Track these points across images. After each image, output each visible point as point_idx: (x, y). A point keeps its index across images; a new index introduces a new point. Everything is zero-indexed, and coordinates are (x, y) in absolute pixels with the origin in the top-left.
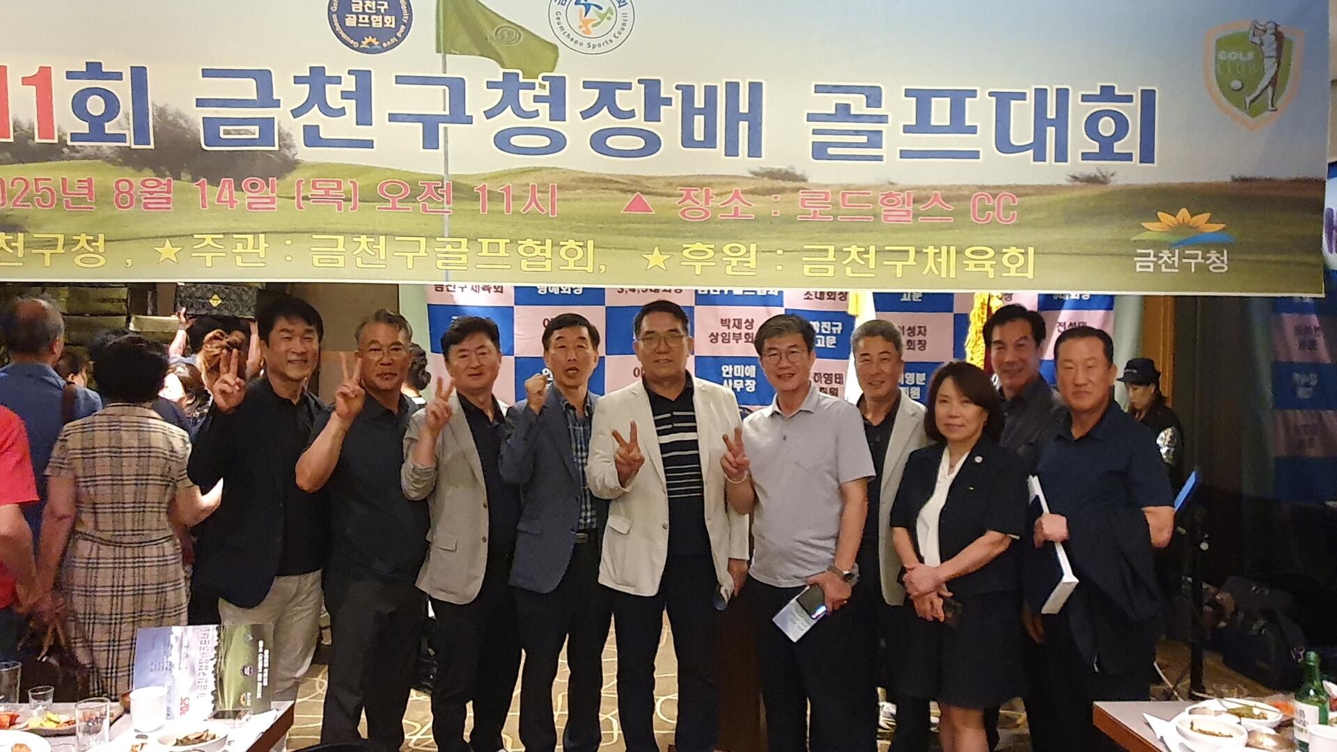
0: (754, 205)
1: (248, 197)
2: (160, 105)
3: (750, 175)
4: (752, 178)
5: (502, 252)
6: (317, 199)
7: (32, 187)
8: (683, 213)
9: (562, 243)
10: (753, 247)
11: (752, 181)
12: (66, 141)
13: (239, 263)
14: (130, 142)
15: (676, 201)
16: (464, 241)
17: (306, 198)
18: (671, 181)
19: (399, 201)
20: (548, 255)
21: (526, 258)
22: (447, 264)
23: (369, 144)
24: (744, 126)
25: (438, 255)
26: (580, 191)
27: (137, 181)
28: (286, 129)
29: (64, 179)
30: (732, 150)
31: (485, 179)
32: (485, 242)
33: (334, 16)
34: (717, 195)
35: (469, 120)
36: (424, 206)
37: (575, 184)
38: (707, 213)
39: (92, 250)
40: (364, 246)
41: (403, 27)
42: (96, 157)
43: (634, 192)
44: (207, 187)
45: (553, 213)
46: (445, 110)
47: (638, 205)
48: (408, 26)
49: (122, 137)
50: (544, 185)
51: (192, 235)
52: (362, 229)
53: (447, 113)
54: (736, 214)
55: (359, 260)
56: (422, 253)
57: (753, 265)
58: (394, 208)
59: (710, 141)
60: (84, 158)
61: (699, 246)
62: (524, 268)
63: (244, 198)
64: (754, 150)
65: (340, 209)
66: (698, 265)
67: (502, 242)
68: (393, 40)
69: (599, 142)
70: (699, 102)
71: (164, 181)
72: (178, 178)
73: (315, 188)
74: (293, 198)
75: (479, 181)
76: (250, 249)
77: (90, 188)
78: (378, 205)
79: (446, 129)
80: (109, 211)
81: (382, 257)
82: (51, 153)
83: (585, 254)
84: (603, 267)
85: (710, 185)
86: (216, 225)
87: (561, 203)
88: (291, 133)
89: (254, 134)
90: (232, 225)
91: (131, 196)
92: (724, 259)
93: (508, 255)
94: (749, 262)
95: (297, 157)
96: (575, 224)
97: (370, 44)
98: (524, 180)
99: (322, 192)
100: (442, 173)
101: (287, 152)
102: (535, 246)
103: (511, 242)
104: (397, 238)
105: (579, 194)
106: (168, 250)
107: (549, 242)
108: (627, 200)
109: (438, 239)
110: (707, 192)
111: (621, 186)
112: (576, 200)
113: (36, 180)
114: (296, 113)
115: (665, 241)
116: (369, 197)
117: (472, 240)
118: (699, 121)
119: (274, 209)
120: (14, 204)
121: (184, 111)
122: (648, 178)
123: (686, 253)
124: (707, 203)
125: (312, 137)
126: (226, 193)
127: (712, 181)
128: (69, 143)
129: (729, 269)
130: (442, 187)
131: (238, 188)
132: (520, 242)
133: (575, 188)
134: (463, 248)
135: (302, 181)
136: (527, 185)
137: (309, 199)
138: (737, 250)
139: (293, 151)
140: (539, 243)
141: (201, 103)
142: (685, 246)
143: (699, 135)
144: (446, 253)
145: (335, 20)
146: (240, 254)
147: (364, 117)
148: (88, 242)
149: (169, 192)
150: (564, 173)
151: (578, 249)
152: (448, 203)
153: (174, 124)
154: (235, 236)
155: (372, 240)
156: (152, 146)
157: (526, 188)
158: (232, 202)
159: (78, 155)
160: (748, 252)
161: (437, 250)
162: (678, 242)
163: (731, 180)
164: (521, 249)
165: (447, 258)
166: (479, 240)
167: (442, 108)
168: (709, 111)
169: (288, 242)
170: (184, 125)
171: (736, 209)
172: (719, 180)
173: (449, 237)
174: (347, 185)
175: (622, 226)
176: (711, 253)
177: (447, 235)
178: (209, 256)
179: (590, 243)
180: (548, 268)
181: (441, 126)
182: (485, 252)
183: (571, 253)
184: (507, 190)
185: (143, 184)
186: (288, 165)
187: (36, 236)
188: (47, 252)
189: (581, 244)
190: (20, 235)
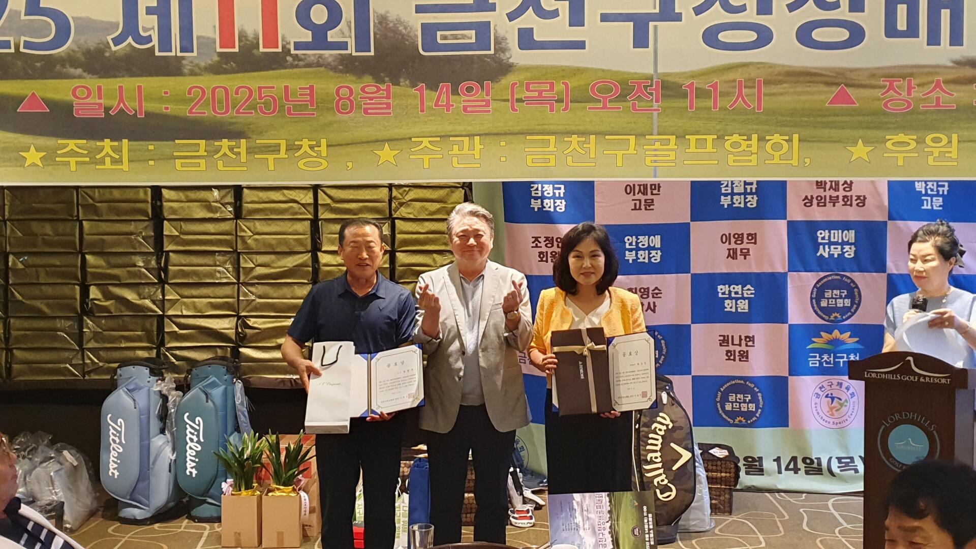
0: (955, 94)
1: (464, 101)
2: (381, 11)
3: (951, 64)
4: (953, 68)
5: (709, 147)
6: (530, 101)
7: (256, 95)
8: (886, 105)
9: (767, 138)
10: (955, 137)
11: (954, 71)
12: (289, 50)
13: (456, 165)
14: (351, 50)
15: (878, 93)
16: (673, 138)
17: (520, 100)
18: (875, 72)
19: (610, 101)
20: (754, 149)
21: (732, 153)
22: (655, 161)
23: (580, 45)
24: (946, 14)
25: (647, 153)
26: (785, 85)
27: (356, 87)
28: (501, 33)
29: (286, 88)
30: (934, 39)
31: (693, 77)
32: (693, 138)
34: (919, 85)
35: (678, 18)
36: (634, 105)
37: (780, 78)
38: (909, 104)
39: (315, 155)
40: (575, 145)
42: (319, 65)
43: (838, 84)
44: (427, 93)
45: (759, 108)
46: (655, 8)
47: (842, 98)
49: (344, 45)
50: (753, 80)
51: (410, 139)
52: (573, 128)
53: (657, 11)
54: (938, 104)
55: (570, 159)
56: (631, 151)
57: (954, 155)
58: (605, 107)
59: (912, 31)
60: (309, 65)
61: (901, 137)
62: (731, 163)
63: (458, 102)
64: (956, 38)
65: (552, 110)
66: (901, 156)
67: (710, 138)
69: (804, 35)
71: (383, 87)
72: (397, 83)
73: (528, 90)
74: (507, 100)
75: (687, 78)
76: (466, 151)
77: (311, 95)
78: (589, 105)
79: (656, 27)
80: (329, 118)
81: (592, 156)
82: (276, 62)
83: (791, 148)
84: (807, 161)
85: (911, 75)
86: (432, 128)
87: (767, 98)
88: (507, 36)
89: (471, 38)
90: (448, 128)
91: (351, 102)
92: (926, 150)
93: (715, 150)
94: (950, 152)
95: (511, 61)
96: (780, 118)
98: (731, 76)
99: (536, 94)
100: (651, 71)
101: (502, 56)
102: (742, 142)
103: (718, 138)
104: (607, 137)
105: (785, 88)
106: (386, 153)
107: (755, 137)
108: (832, 92)
109: (647, 137)
110: (910, 82)
111: (825, 79)
112: (781, 94)
113: (260, 88)
114: (512, 16)
115: (870, 133)
116: (581, 98)
117: (680, 136)
118: (902, 10)
119: (489, 111)
120: (238, 112)
121: (405, 18)
122: (851, 70)
123: (889, 144)
124: (909, 93)
125: (526, 40)
126: (444, 97)
127: (915, 71)
128: (293, 52)
129: (930, 158)
130: (651, 86)
131: (455, 92)
132: (726, 138)
133: (780, 82)
134: (672, 145)
135: (516, 84)
136: (734, 81)
137: (523, 101)
138: (936, 140)
139: (508, 54)
140: (745, 138)
141: (420, 9)
142: (887, 137)
143: (902, 25)
144: (655, 150)
146: (456, 155)
147: (577, 18)
148: (311, 147)
149: (388, 97)
150: (770, 67)
151: (784, 143)
152: (657, 101)
153: (395, 31)
154: (451, 139)
155: (584, 139)
156: (372, 53)
157: (733, 84)
158: (448, 106)
159: (301, 63)
160: (950, 142)
161: (645, 147)
162: (879, 134)
163: (934, 70)
164: (727, 144)
165: (656, 156)
166: (687, 137)
169: (503, 144)
170: (404, 31)
171: (938, 99)
172: (921, 70)
173: (659, 134)
174: (559, 87)
175: (826, 119)
176: (913, 144)
177: (655, 132)
178: (426, 158)
179: (796, 137)
180: (754, 163)
181: (651, 24)
182: (693, 149)
183: (777, 147)
184: (715, 86)
185: (363, 90)
186: (501, 69)
187: (258, 141)
188: (271, 157)
189: (787, 138)
190: (243, 141)
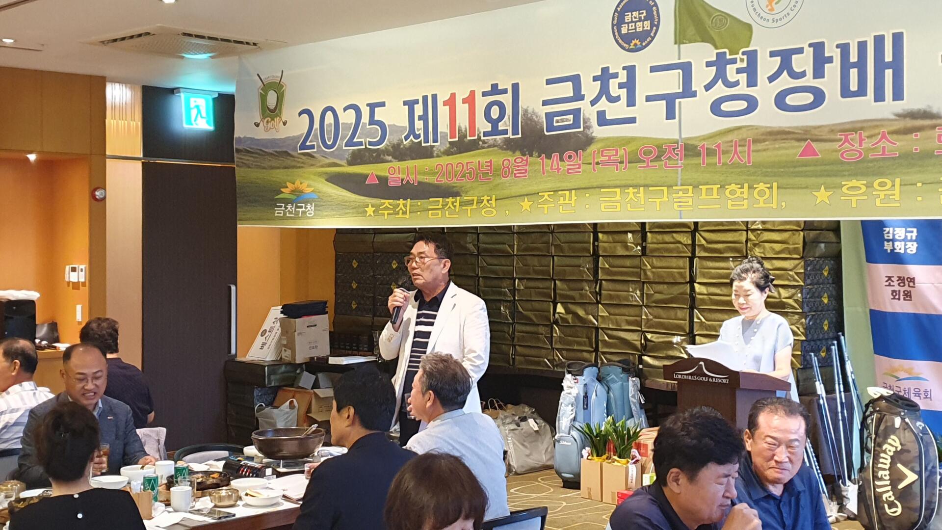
0: (898, 143)
1: (568, 165)
2: (525, 107)
3: (893, 117)
4: (896, 120)
5: (715, 196)
6: (604, 163)
7: (465, 167)
8: (842, 155)
9: (755, 186)
10: (898, 181)
11: (896, 122)
12: (480, 137)
13: (561, 211)
14: (510, 135)
15: (836, 145)
16: (690, 188)
17: (598, 163)
18: (833, 128)
19: (651, 161)
20: (745, 196)
21: (731, 199)
22: (680, 206)
23: (633, 120)
24: (889, 73)
25: (675, 200)
26: (767, 143)
27: (512, 159)
28: (587, 115)
29: (479, 161)
30: (879, 96)
31: (704, 139)
32: (704, 188)
33: (615, 28)
34: (868, 137)
35: (694, 94)
36: (666, 163)
37: (764, 137)
38: (861, 154)
39: (489, 206)
40: (631, 195)
41: (655, 28)
42: (494, 146)
43: (806, 140)
44: (545, 160)
45: (749, 163)
46: (679, 88)
47: (806, 152)
48: (658, 26)
49: (505, 132)
50: (744, 140)
51: (538, 193)
52: (630, 182)
53: (681, 90)
54: (884, 153)
55: (629, 205)
56: (665, 199)
57: (897, 197)
58: (648, 166)
59: (862, 91)
60: (489, 147)
61: (854, 183)
62: (729, 207)
63: (565, 166)
64: (898, 95)
65: (617, 170)
66: (854, 199)
67: (715, 187)
68: (649, 39)
69: (780, 101)
70: (854, 58)
71: (525, 158)
72: (531, 155)
73: (602, 156)
74: (590, 164)
75: (700, 141)
76: (567, 201)
77: (490, 166)
78: (639, 165)
79: (680, 103)
80: (498, 180)
81: (642, 203)
82: (474, 146)
83: (771, 194)
84: (784, 204)
85: (862, 129)
86: (550, 185)
87: (754, 154)
88: (590, 117)
89: (570, 121)
90: (558, 185)
91: (509, 169)
92: (874, 193)
93: (719, 197)
94: (894, 195)
95: (594, 135)
96: (764, 170)
97: (635, 45)
98: (729, 137)
99: (607, 158)
100: (677, 137)
101: (588, 132)
102: (737, 190)
103: (721, 187)
104: (650, 188)
105: (767, 145)
106: (526, 204)
107: (746, 185)
108: (800, 147)
109: (674, 188)
110: (861, 134)
111: (797, 136)
112: (765, 150)
113: (467, 163)
114: (593, 103)
115: (829, 180)
116: (634, 159)
117: (695, 187)
118: (854, 72)
119: (580, 172)
120: (457, 180)
121: (536, 110)
122: (815, 128)
123: (844, 189)
124: (861, 145)
125: (602, 119)
126: (555, 163)
127: (865, 125)
128: (483, 138)
129: (878, 200)
130: (678, 148)
131: (562, 160)
132: (726, 187)
133: (764, 141)
134: (690, 194)
135: (595, 151)
136: (732, 141)
137: (599, 164)
138: (882, 185)
139: (591, 131)
140: (740, 186)
141: (545, 103)
142: (843, 183)
143: (854, 86)
144: (680, 198)
145: (616, 30)
146: (561, 205)
147: (631, 102)
148: (488, 201)
149: (526, 165)
150: (756, 129)
151: (767, 190)
152: (681, 160)
153: (531, 119)
154: (560, 192)
155: (636, 190)
156: (520, 136)
157: (731, 143)
158: (558, 169)
159: (486, 145)
160: (893, 185)
161: (673, 195)
162: (837, 180)
163: (878, 123)
164: (727, 192)
165: (680, 202)
166: (700, 187)
167: (677, 87)
168: (861, 65)
169: (587, 195)
170: (536, 119)
171: (884, 148)
172: (870, 124)
173: (682, 185)
174: (621, 152)
175: (797, 169)
176: (864, 189)
177: (679, 183)
178: (546, 206)
179: (775, 185)
180: (746, 207)
181: (677, 101)
182: (704, 196)
183: (761, 193)
184: (718, 146)
185: (515, 160)
186: (588, 141)
187: (465, 198)
188: (469, 208)
189: (769, 186)
190: (458, 198)
